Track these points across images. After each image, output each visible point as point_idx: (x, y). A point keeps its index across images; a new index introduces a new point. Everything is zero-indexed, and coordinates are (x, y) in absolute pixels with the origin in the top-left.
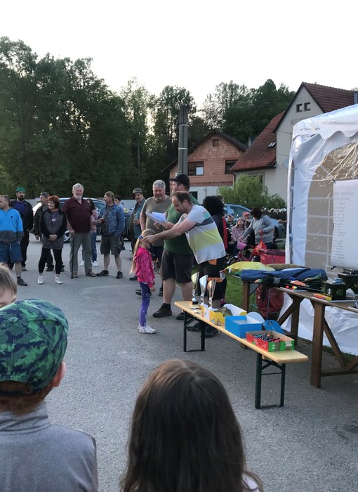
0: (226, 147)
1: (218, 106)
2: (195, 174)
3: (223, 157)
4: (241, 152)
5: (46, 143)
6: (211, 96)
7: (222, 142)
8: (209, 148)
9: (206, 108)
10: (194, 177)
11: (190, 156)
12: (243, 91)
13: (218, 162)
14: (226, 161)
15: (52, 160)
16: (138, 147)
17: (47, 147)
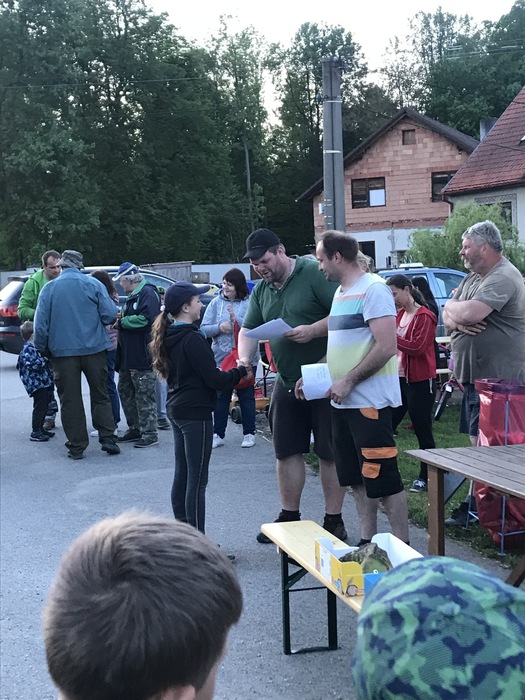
0: (430, 145)
1: (413, 61)
2: (368, 205)
3: (428, 166)
4: (464, 154)
5: (48, 151)
6: (397, 41)
7: (422, 135)
8: (396, 148)
9: (389, 67)
10: (366, 209)
11: (356, 167)
12: (465, 27)
13: (414, 176)
14: (433, 174)
15: (62, 185)
16: (247, 151)
17: (49, 159)
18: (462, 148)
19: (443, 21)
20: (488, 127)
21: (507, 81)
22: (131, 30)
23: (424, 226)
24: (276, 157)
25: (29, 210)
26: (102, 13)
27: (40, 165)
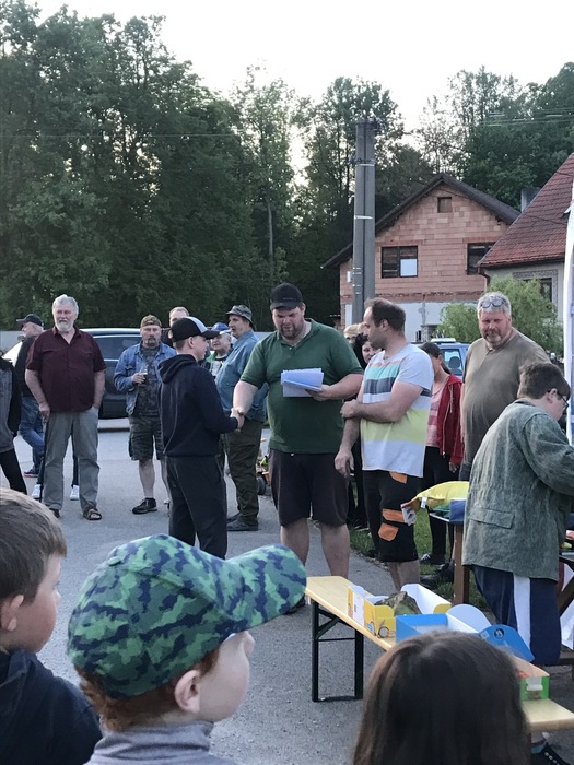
0: (467, 214)
1: (452, 122)
2: (398, 275)
3: (463, 236)
4: (503, 225)
5: (57, 204)
6: (436, 101)
7: (460, 203)
8: (430, 216)
9: (426, 127)
10: (396, 279)
11: (387, 234)
12: (509, 90)
13: (449, 246)
14: (469, 245)
15: (70, 241)
16: (270, 212)
17: (58, 212)
18: (501, 219)
19: (487, 81)
20: (530, 197)
21: (552, 149)
22: (151, 78)
23: (458, 300)
24: (301, 219)
25: (33, 266)
26: (121, 58)
27: (47, 218)
